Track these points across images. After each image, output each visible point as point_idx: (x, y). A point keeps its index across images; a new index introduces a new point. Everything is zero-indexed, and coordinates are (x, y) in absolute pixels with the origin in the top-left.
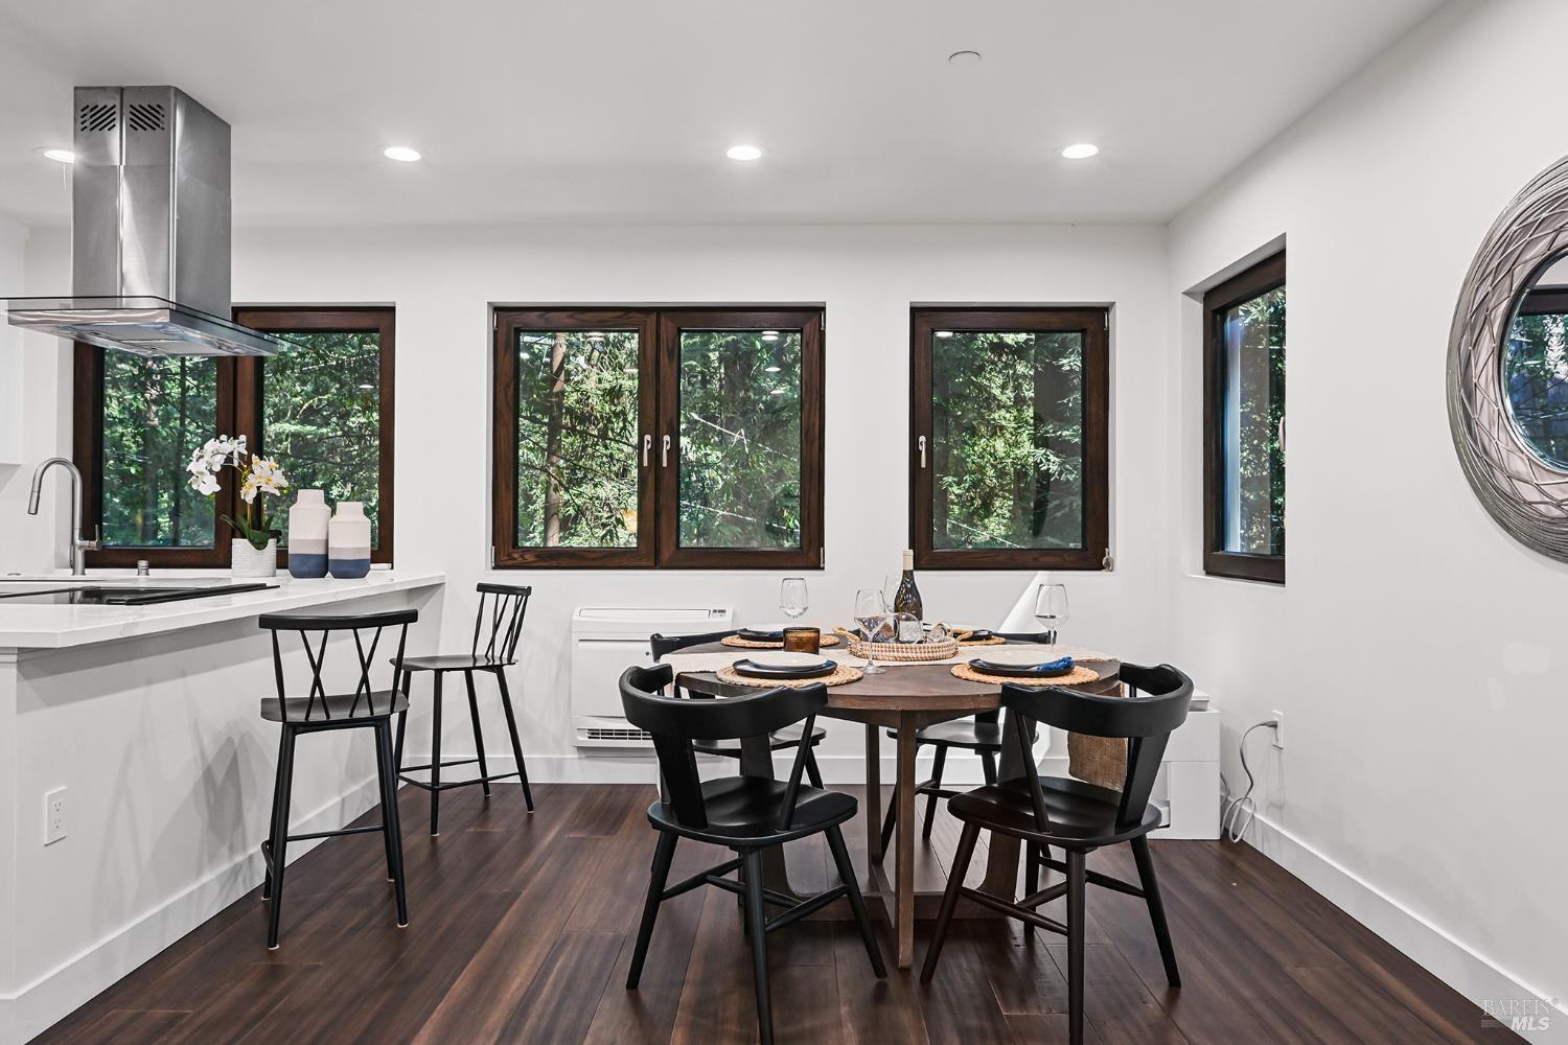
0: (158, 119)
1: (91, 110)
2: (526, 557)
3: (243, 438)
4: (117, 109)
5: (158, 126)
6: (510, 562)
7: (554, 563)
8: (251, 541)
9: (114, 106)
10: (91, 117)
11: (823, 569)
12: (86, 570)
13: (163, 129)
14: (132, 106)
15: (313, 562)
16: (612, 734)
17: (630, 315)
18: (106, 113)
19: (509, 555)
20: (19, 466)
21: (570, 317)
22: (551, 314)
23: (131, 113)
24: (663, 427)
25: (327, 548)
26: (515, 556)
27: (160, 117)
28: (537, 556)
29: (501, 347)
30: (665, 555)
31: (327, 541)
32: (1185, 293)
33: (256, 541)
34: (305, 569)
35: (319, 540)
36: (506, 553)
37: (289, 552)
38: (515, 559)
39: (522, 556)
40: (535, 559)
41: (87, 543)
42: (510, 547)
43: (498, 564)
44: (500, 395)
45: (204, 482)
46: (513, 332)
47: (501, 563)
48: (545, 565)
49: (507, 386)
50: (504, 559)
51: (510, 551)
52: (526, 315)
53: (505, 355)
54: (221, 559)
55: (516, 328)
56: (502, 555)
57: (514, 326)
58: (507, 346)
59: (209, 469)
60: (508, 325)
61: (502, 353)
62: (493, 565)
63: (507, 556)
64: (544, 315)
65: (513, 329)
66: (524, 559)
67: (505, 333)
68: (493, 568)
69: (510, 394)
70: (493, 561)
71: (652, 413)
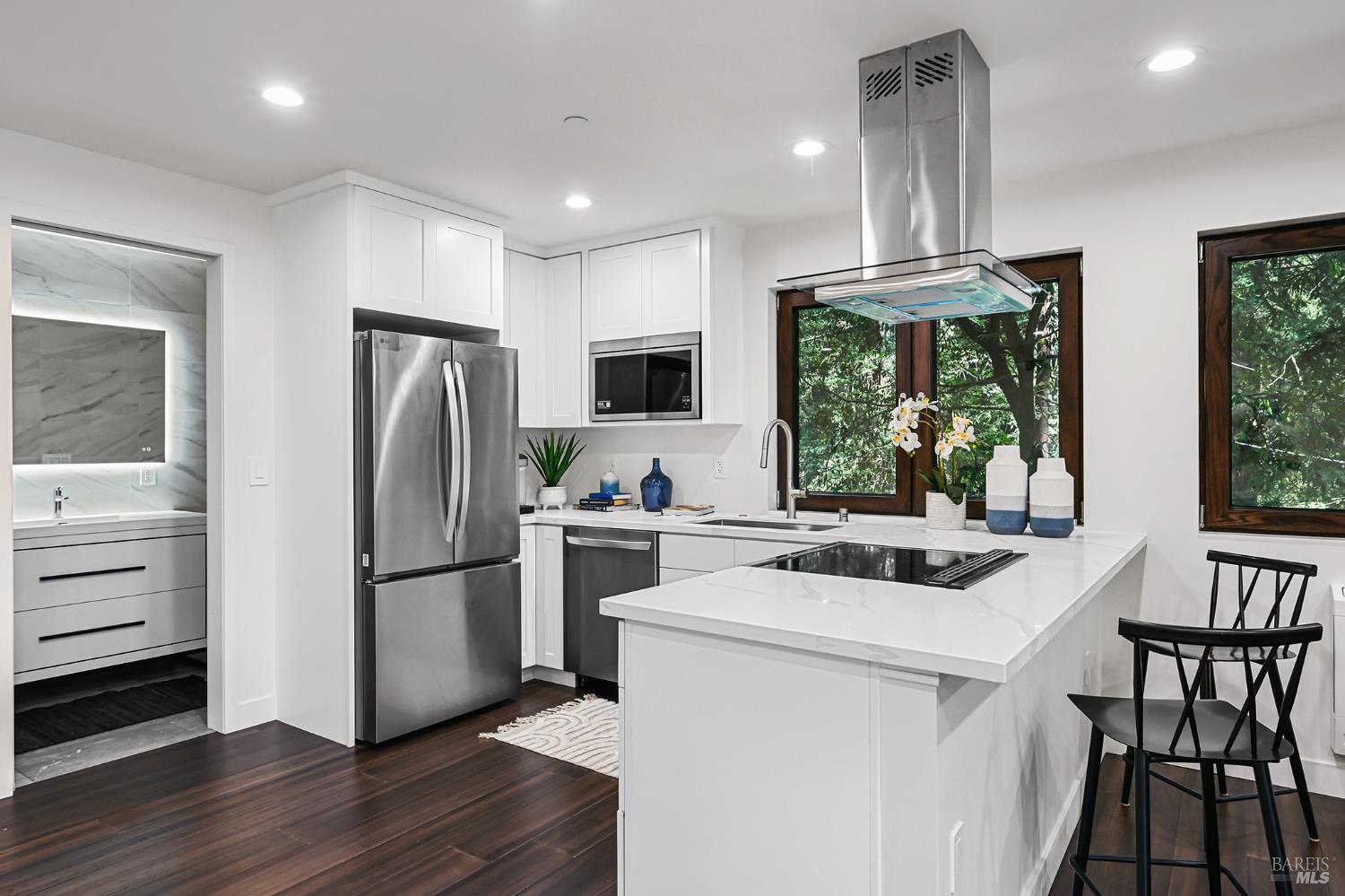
0: (945, 68)
1: (876, 79)
2: (1247, 518)
3: (921, 395)
4: (902, 71)
5: (944, 75)
6: (1225, 524)
7: (1289, 528)
8: (948, 494)
9: (900, 67)
10: (876, 86)
12: (798, 513)
13: (951, 77)
14: (917, 63)
15: (1015, 519)
18: (891, 76)
19: (1225, 516)
20: (741, 425)
23: (917, 70)
25: (1028, 505)
27: (946, 65)
28: (1263, 519)
29: (1210, 281)
31: (1028, 499)
33: (954, 496)
34: (1007, 526)
35: (1019, 497)
36: (1220, 514)
37: (988, 507)
39: (1241, 518)
40: (1262, 522)
41: (797, 491)
42: (1226, 507)
43: (1209, 525)
44: (1211, 335)
45: (906, 439)
46: (1226, 263)
47: (1213, 525)
48: (1276, 529)
49: (1220, 324)
50: (1217, 520)
51: (1226, 512)
52: (1245, 240)
53: (1216, 289)
54: (901, 508)
55: (1229, 258)
56: (1214, 515)
57: (1227, 255)
58: (1219, 279)
59: (909, 427)
60: (1219, 254)
61: (1213, 288)
62: (1202, 525)
63: (1222, 517)
64: (1271, 237)
65: (1226, 259)
66: (1246, 521)
67: (1215, 263)
68: (1201, 529)
69: (1223, 333)
70: (1202, 521)
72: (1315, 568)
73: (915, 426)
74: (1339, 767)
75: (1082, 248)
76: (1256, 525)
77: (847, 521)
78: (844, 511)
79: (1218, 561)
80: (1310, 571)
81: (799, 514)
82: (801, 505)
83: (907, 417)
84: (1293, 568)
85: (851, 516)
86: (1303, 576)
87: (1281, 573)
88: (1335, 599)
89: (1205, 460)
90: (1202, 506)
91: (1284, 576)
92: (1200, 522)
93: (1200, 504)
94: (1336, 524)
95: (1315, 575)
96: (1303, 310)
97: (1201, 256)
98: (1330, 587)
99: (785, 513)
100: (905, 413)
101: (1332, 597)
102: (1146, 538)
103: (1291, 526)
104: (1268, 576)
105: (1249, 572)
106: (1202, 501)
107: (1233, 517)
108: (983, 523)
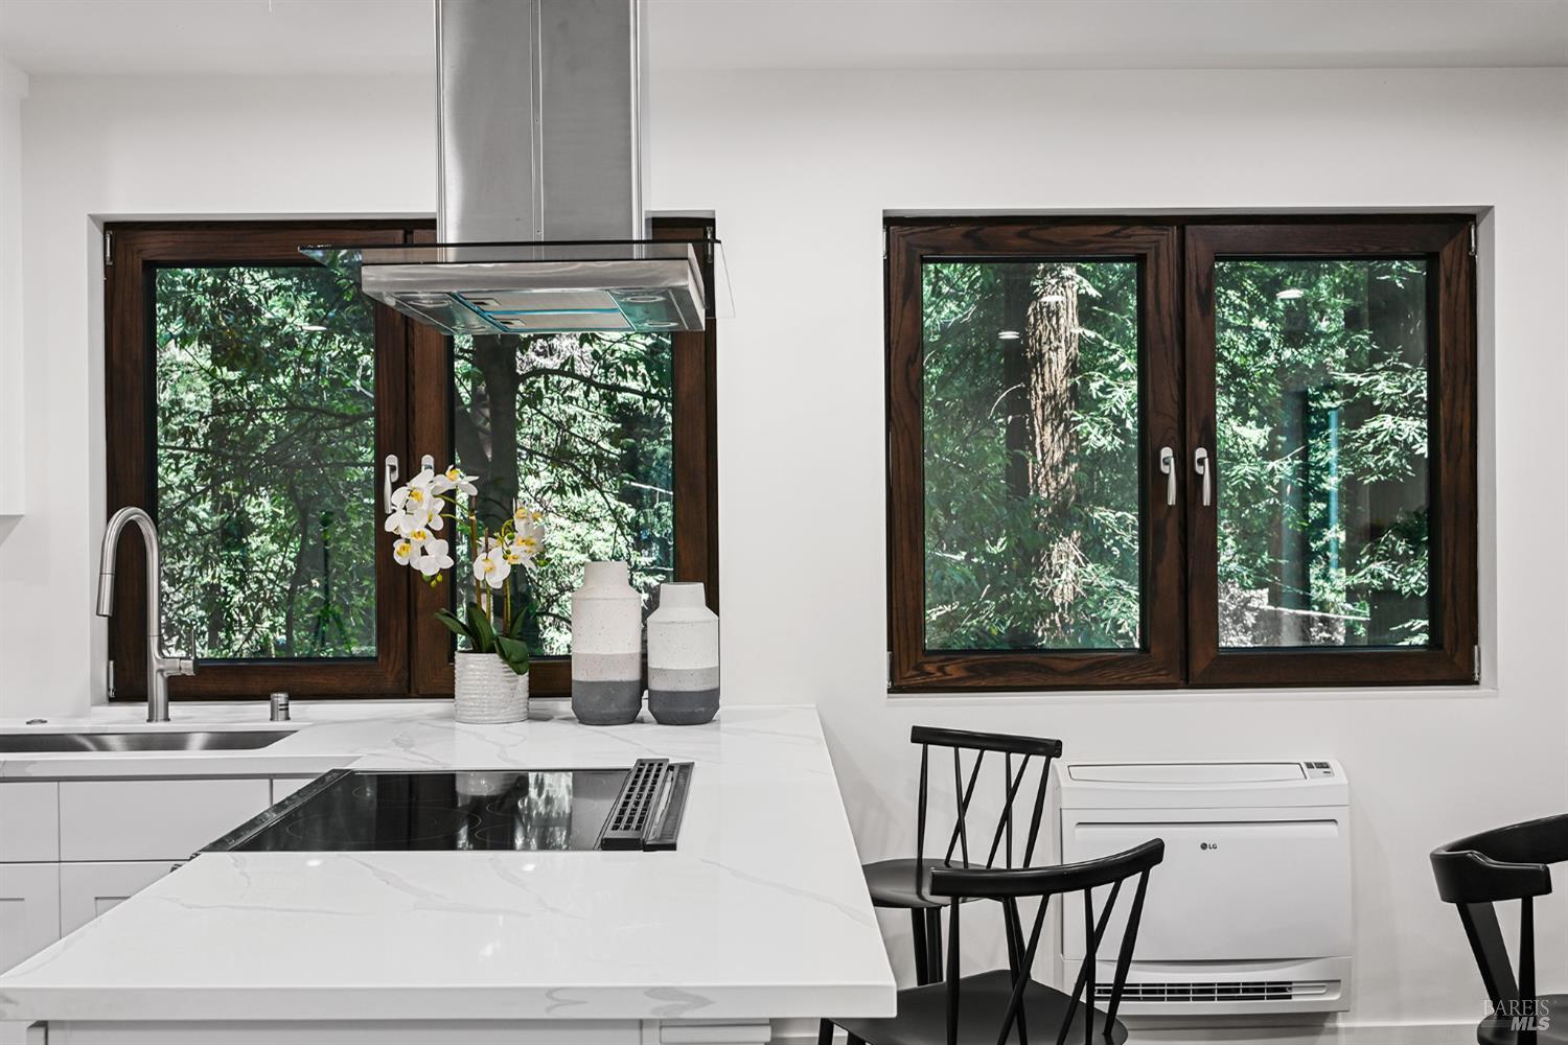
2: (948, 669)
6: (919, 680)
7: (1000, 681)
8: (501, 656)
11: (1477, 683)
17: (1129, 231)
19: (918, 668)
20: (22, 516)
21: (1020, 235)
22: (987, 230)
24: (1193, 434)
25: (645, 670)
26: (929, 668)
28: (968, 669)
29: (895, 289)
30: (1199, 664)
31: (644, 656)
33: (513, 658)
34: (613, 709)
35: (629, 657)
36: (912, 664)
37: (575, 677)
38: (929, 674)
39: (941, 669)
40: (963, 674)
42: (920, 653)
43: (898, 684)
44: (898, 377)
45: (424, 552)
46: (915, 263)
47: (902, 683)
48: (983, 683)
50: (909, 674)
51: (918, 659)
52: (942, 231)
53: (904, 305)
54: (390, 683)
55: (922, 256)
56: (904, 667)
57: (920, 252)
59: (427, 527)
60: (907, 249)
61: (900, 301)
62: (893, 685)
63: (915, 669)
64: (974, 231)
65: (918, 258)
66: (945, 674)
67: (904, 263)
68: (891, 691)
70: (891, 677)
71: (1172, 409)
72: (1059, 744)
73: (439, 525)
75: (714, 212)
76: (958, 679)
77: (288, 718)
78: (281, 698)
79: (926, 743)
80: (1052, 749)
81: (175, 709)
82: (180, 690)
83: (425, 507)
84: (1028, 746)
85: (294, 706)
86: (1044, 758)
87: (1012, 755)
88: (1062, 784)
91: (1017, 759)
92: (888, 680)
94: (1054, 671)
95: (1058, 755)
99: (143, 708)
100: (420, 500)
101: (1059, 782)
102: (817, 712)
104: (994, 759)
105: (969, 755)
106: (890, 647)
108: (564, 706)
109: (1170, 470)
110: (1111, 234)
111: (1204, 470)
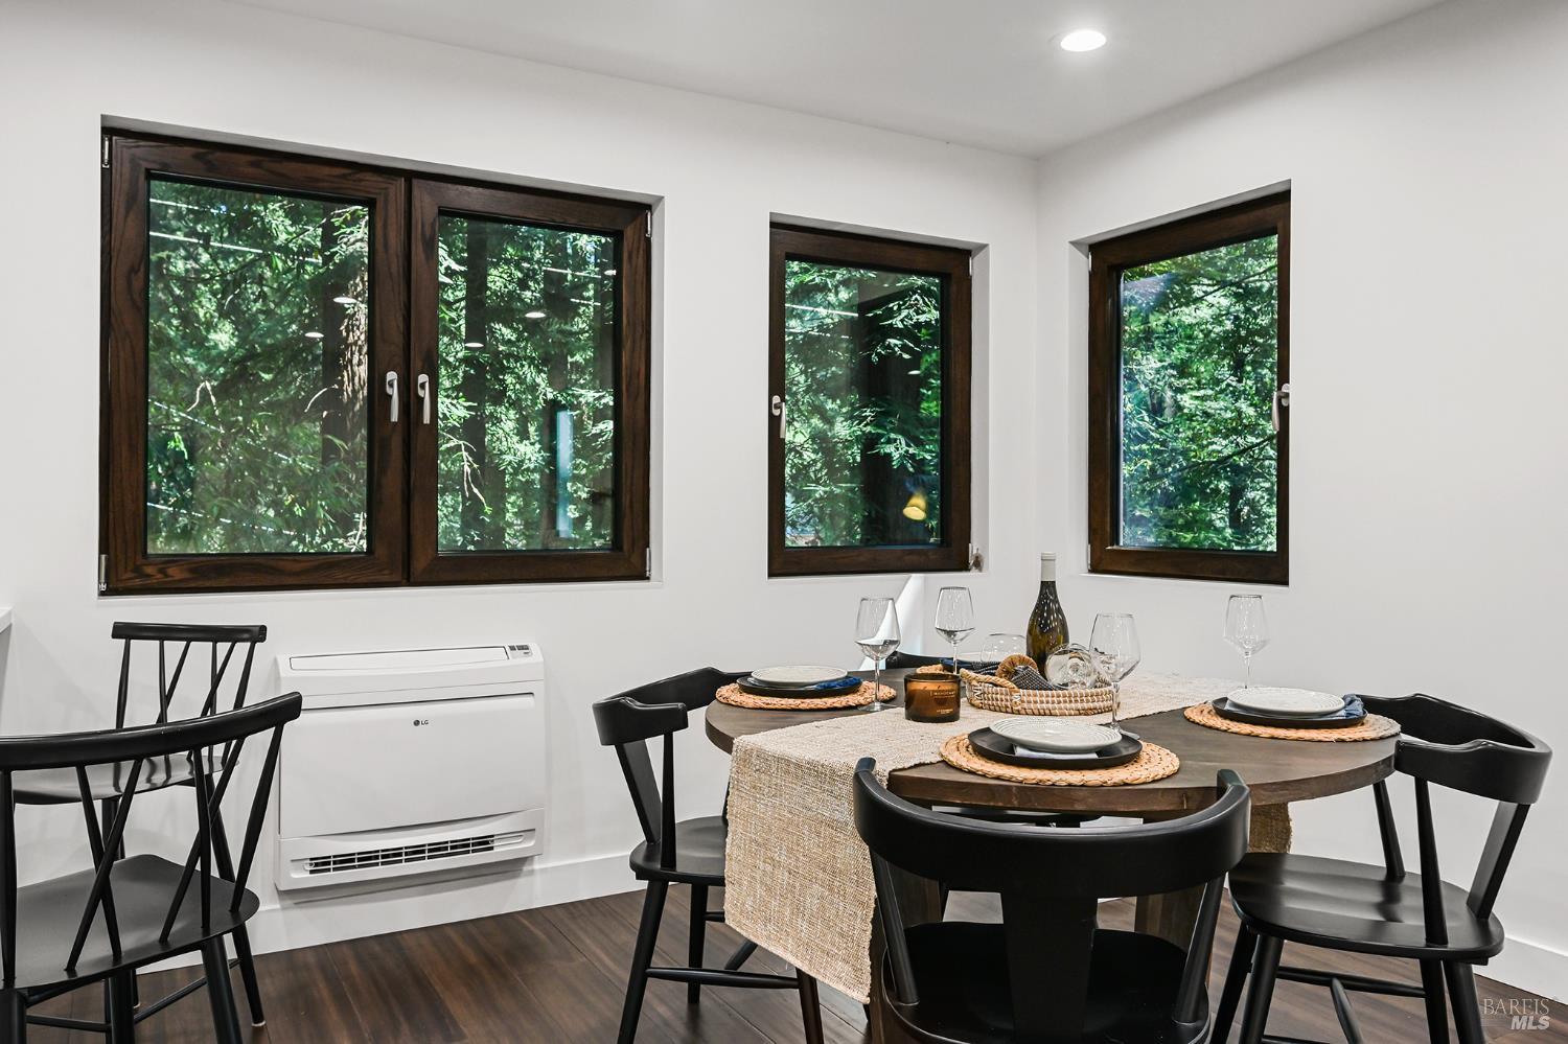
2: (170, 571)
6: (138, 582)
7: (224, 582)
11: (648, 578)
16: (353, 860)
17: (358, 177)
19: (137, 570)
21: (252, 164)
22: (217, 154)
24: (416, 363)
28: (191, 571)
30: (420, 564)
32: (1072, 243)
36: (131, 567)
38: (149, 575)
39: (162, 571)
40: (186, 575)
42: (139, 556)
43: (114, 585)
44: (119, 285)
46: (142, 177)
47: (121, 585)
48: (208, 584)
49: (133, 270)
50: (126, 577)
51: (138, 563)
52: (169, 149)
53: (126, 217)
55: (148, 170)
56: (121, 570)
57: (145, 165)
58: (132, 199)
60: (133, 161)
61: (122, 210)
62: (104, 587)
63: (133, 571)
64: (203, 153)
65: (143, 172)
66: (167, 576)
67: (127, 176)
68: (102, 594)
69: (137, 284)
70: (103, 580)
71: (398, 338)
72: (263, 629)
74: (284, 909)
76: (180, 581)
79: (128, 638)
80: (257, 635)
84: (232, 634)
86: (249, 643)
87: (218, 644)
88: (282, 674)
89: (108, 484)
90: (103, 557)
91: (223, 648)
92: (100, 583)
93: (101, 553)
94: (281, 572)
95: (263, 640)
96: (212, 336)
97: (106, 157)
98: (275, 660)
101: (279, 673)
102: (10, 613)
103: (227, 580)
104: (201, 650)
105: (174, 647)
106: (104, 547)
107: (149, 570)
109: (394, 392)
110: (344, 176)
111: (425, 394)
